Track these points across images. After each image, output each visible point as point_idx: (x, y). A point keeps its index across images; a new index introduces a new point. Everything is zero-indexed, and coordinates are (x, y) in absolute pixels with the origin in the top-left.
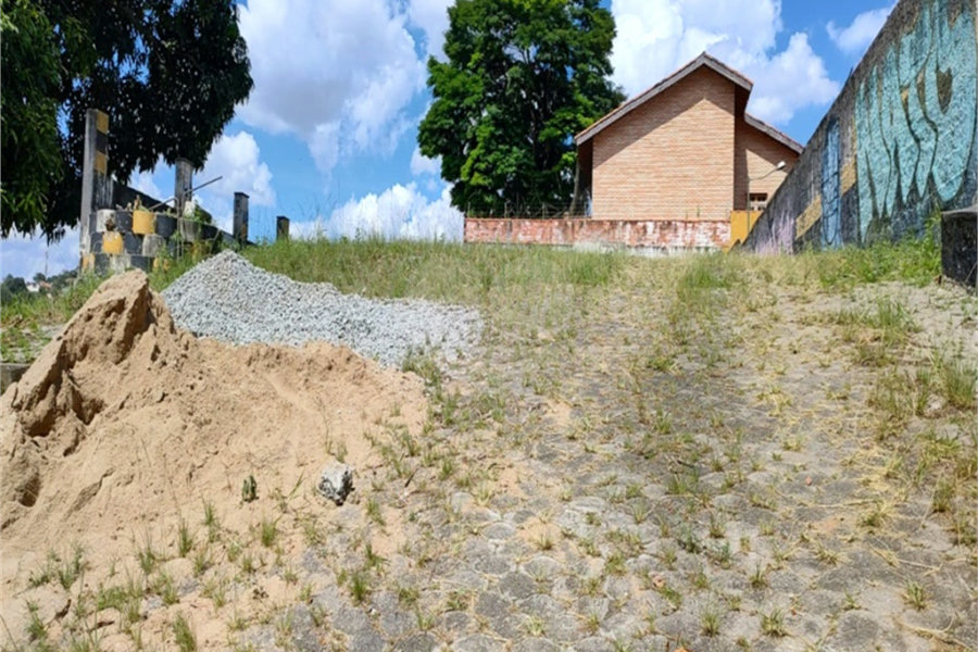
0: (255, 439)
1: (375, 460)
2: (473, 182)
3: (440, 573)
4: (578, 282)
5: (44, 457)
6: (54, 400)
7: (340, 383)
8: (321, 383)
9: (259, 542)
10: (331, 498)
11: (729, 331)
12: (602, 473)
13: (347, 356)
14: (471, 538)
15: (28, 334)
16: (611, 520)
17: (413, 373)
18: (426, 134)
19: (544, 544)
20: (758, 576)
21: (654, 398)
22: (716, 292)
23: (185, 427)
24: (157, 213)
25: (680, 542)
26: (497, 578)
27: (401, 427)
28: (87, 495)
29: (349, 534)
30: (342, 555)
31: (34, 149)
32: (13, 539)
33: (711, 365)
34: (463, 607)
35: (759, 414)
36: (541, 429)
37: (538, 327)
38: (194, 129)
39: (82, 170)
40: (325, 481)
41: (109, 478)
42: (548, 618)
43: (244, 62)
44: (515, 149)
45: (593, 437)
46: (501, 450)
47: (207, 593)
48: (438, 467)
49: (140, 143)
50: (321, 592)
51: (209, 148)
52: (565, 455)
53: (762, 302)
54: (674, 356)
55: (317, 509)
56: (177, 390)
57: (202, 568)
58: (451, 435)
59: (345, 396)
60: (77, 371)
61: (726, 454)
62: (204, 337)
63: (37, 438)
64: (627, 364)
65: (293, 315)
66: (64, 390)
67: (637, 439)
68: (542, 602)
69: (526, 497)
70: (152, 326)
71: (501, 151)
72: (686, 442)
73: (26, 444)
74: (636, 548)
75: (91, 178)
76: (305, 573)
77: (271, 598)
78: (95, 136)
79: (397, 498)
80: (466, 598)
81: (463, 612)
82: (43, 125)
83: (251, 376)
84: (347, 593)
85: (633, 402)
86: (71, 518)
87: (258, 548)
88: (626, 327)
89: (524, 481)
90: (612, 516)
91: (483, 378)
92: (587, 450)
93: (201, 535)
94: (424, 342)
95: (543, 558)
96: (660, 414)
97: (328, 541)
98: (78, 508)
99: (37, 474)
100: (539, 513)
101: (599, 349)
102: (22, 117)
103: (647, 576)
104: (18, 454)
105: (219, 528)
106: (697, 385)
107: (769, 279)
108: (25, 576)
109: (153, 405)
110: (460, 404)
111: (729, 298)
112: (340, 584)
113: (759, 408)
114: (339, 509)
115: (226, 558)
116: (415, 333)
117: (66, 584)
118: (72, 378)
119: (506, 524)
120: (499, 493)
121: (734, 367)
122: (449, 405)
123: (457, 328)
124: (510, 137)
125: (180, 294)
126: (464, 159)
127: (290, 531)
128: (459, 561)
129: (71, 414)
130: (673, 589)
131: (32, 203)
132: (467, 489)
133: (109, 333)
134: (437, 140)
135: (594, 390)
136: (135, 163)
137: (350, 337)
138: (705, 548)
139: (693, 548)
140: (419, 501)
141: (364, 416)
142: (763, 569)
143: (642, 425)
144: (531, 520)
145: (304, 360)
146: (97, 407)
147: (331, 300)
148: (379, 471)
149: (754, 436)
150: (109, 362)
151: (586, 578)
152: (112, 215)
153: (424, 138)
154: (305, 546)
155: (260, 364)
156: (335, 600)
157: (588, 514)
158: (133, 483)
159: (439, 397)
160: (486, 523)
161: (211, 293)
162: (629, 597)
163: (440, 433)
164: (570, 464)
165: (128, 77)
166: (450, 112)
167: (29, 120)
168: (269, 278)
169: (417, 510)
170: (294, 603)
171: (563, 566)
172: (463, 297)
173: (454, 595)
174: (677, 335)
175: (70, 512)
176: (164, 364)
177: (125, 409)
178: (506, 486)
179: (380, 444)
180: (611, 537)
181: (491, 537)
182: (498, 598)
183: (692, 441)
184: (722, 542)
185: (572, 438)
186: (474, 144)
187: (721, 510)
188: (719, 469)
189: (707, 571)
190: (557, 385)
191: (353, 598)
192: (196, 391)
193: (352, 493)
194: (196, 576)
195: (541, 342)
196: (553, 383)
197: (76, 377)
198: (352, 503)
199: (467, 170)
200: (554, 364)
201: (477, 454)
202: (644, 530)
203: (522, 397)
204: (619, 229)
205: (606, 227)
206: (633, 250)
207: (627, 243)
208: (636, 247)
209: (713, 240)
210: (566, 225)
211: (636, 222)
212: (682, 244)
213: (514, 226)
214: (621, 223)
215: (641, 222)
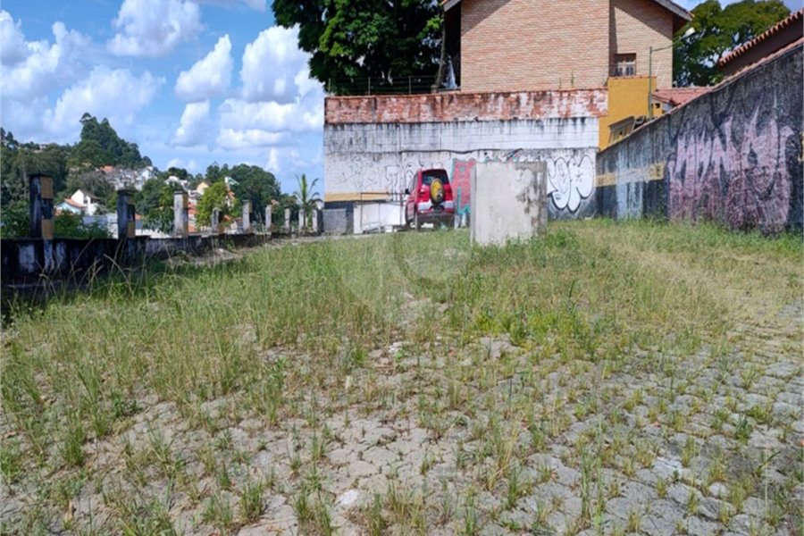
2: (333, 53)
44: (376, 15)
71: (363, 20)
126: (322, 27)
134: (293, 9)
186: (332, 10)
204: (492, 102)
205: (477, 101)
206: (506, 123)
207: (500, 116)
208: (510, 121)
209: (590, 111)
210: (435, 100)
211: (509, 94)
212: (557, 116)
213: (378, 103)
214: (493, 96)
215: (514, 93)
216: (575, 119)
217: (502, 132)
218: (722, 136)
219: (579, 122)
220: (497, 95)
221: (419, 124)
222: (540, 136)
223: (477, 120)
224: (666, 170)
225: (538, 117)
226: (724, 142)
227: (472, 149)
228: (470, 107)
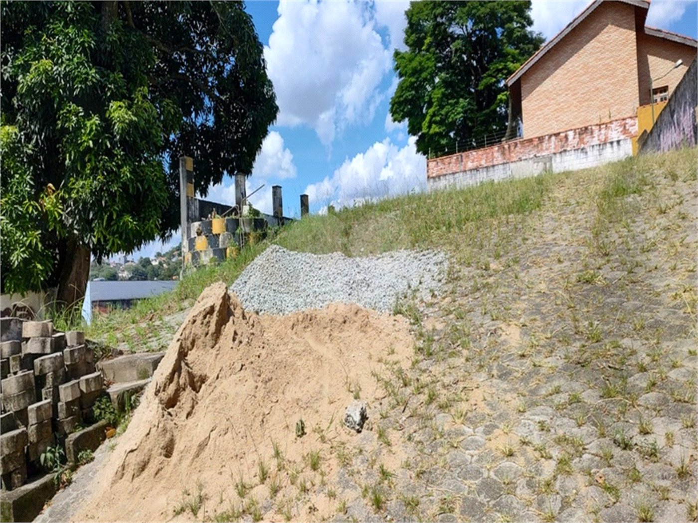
0: (300, 387)
1: (380, 393)
2: (432, 131)
3: (432, 483)
4: (518, 212)
5: (175, 424)
6: (178, 382)
7: (351, 332)
8: (340, 335)
9: (309, 468)
10: (353, 428)
11: (643, 237)
12: (549, 384)
13: (356, 311)
14: (453, 452)
15: (158, 326)
16: (558, 426)
17: (401, 316)
18: (396, 106)
19: (508, 453)
20: (682, 467)
21: (585, 310)
22: (630, 199)
23: (257, 387)
24: (227, 218)
25: (615, 441)
26: (474, 483)
27: (396, 363)
28: (202, 447)
29: (367, 455)
30: (364, 473)
31: (151, 191)
32: (162, 482)
33: (630, 272)
34: (452, 510)
35: (674, 313)
36: (498, 351)
37: (489, 259)
38: (244, 149)
39: (179, 191)
40: (348, 416)
41: (214, 432)
42: (515, 516)
43: (271, 96)
44: (461, 100)
45: (539, 352)
46: (470, 374)
47: (279, 511)
48: (424, 394)
49: (212, 166)
50: (352, 504)
51: (254, 159)
52: (517, 371)
53: (670, 203)
54: (599, 268)
55: (344, 437)
56: (250, 360)
57: (275, 491)
58: (432, 365)
59: (356, 342)
60: (190, 358)
61: (648, 355)
62: (263, 312)
63: (170, 410)
64: (561, 281)
65: (318, 282)
66: (184, 374)
67: (574, 349)
68: (509, 501)
69: (491, 413)
70: (231, 318)
71: (451, 105)
72: (614, 348)
73: (165, 418)
74: (580, 449)
75: (186, 201)
76: (341, 489)
77: (320, 511)
78: (185, 174)
79: (397, 422)
80: (453, 503)
81: (451, 514)
82: (155, 175)
83: (295, 337)
84: (370, 504)
85: (569, 316)
86: (195, 463)
87: (309, 472)
88: (559, 246)
89: (489, 399)
90: (558, 422)
91: (451, 312)
92: (535, 365)
93: (272, 465)
94: (407, 287)
95: (507, 463)
96: (591, 324)
97: (354, 461)
98: (197, 456)
99: (173, 436)
100: (502, 426)
101: (539, 271)
102: (143, 172)
103: (590, 474)
104: (161, 425)
105: (284, 460)
106: (619, 293)
107: (675, 177)
108: (171, 509)
109: (235, 374)
110: (436, 338)
111: (642, 203)
112: (365, 496)
113: (674, 307)
114: (359, 435)
115: (289, 482)
116: (400, 281)
117: (195, 511)
118: (187, 364)
119: (477, 438)
120: (471, 411)
121: (650, 271)
122: (428, 339)
123: (429, 271)
124: (457, 92)
125: (246, 282)
126: (424, 116)
127: (328, 457)
128: (445, 471)
129: (189, 388)
130: (612, 483)
131: (153, 226)
132: (447, 411)
133: (207, 329)
134: (404, 108)
135: (537, 309)
136: (210, 181)
137: (356, 293)
138: (636, 444)
139: (626, 446)
140: (413, 424)
141: (370, 357)
142: (687, 461)
143: (577, 336)
144: (497, 432)
145: (327, 320)
146: (203, 379)
147: (341, 264)
148: (383, 401)
149: (671, 334)
150: (208, 348)
151: (541, 478)
152: (200, 225)
153: (394, 109)
154: (339, 468)
155: (300, 327)
156: (363, 508)
157: (539, 423)
158: (229, 434)
159: (421, 335)
160: (462, 438)
161: (264, 278)
162: (577, 494)
163: (423, 365)
164: (522, 380)
165: (202, 125)
166: (412, 86)
167: (147, 174)
168: (300, 257)
169: (412, 431)
170: (335, 513)
171: (524, 470)
172: (432, 241)
173: (444, 501)
174: (599, 248)
175: (193, 459)
176: (241, 342)
177: (219, 379)
178: (475, 405)
179: (383, 379)
180: (560, 441)
181: (467, 449)
182: (476, 501)
183: (619, 347)
184: (650, 438)
185: (523, 356)
186: (430, 104)
187: (648, 408)
188: (643, 369)
189: (639, 466)
190: (508, 310)
191: (374, 507)
192: (261, 358)
193: (367, 422)
194: (272, 498)
195: (493, 272)
196: (505, 309)
197: (189, 362)
198: (368, 429)
199: (427, 125)
200: (504, 291)
201: (452, 379)
202: (585, 432)
203: (482, 325)
204: (546, 142)
205: (535, 143)
206: (558, 155)
207: (553, 151)
208: (561, 153)
209: (624, 134)
210: (504, 148)
211: (559, 134)
212: (598, 142)
213: (464, 157)
214: (547, 137)
215: (563, 132)
216: (612, 143)
219: (615, 144)
220: (550, 136)
221: (493, 166)
222: (585, 160)
223: (536, 156)
225: (582, 146)
228: (530, 148)
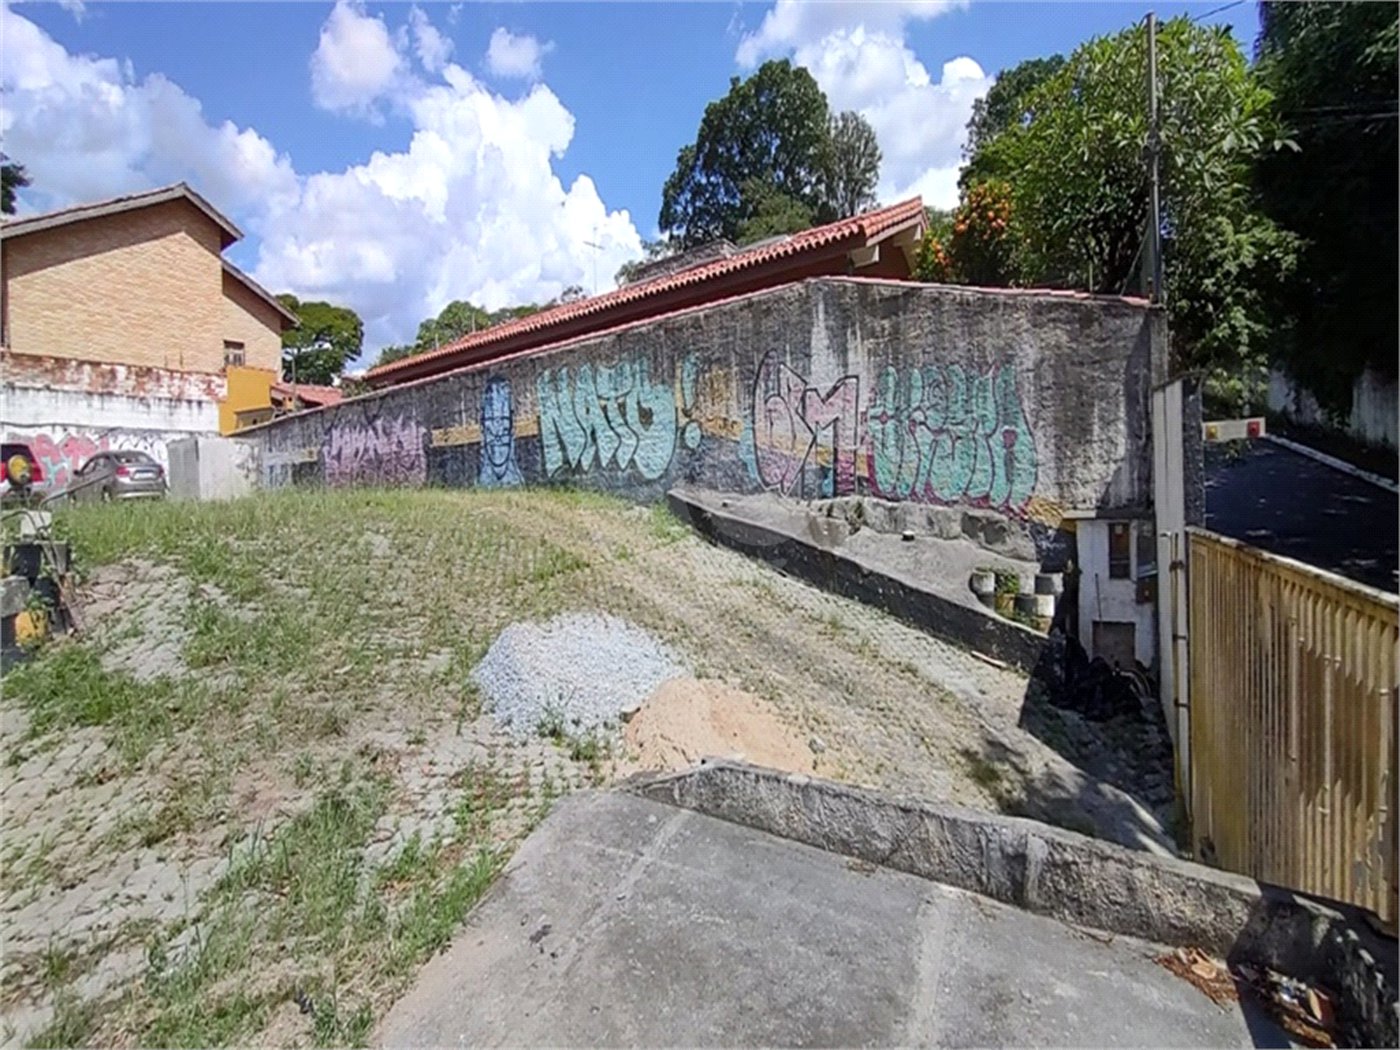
204: (72, 370)
205: (48, 366)
206: (96, 397)
207: (86, 388)
208: (101, 394)
209: (206, 395)
211: (98, 363)
212: (168, 396)
214: (74, 363)
215: (106, 364)
216: (190, 402)
217: (90, 405)
218: (375, 429)
219: (194, 405)
220: (81, 363)
222: (146, 414)
223: (48, 388)
224: (320, 453)
225: (142, 394)
226: (376, 433)
227: (41, 422)
228: (36, 371)
